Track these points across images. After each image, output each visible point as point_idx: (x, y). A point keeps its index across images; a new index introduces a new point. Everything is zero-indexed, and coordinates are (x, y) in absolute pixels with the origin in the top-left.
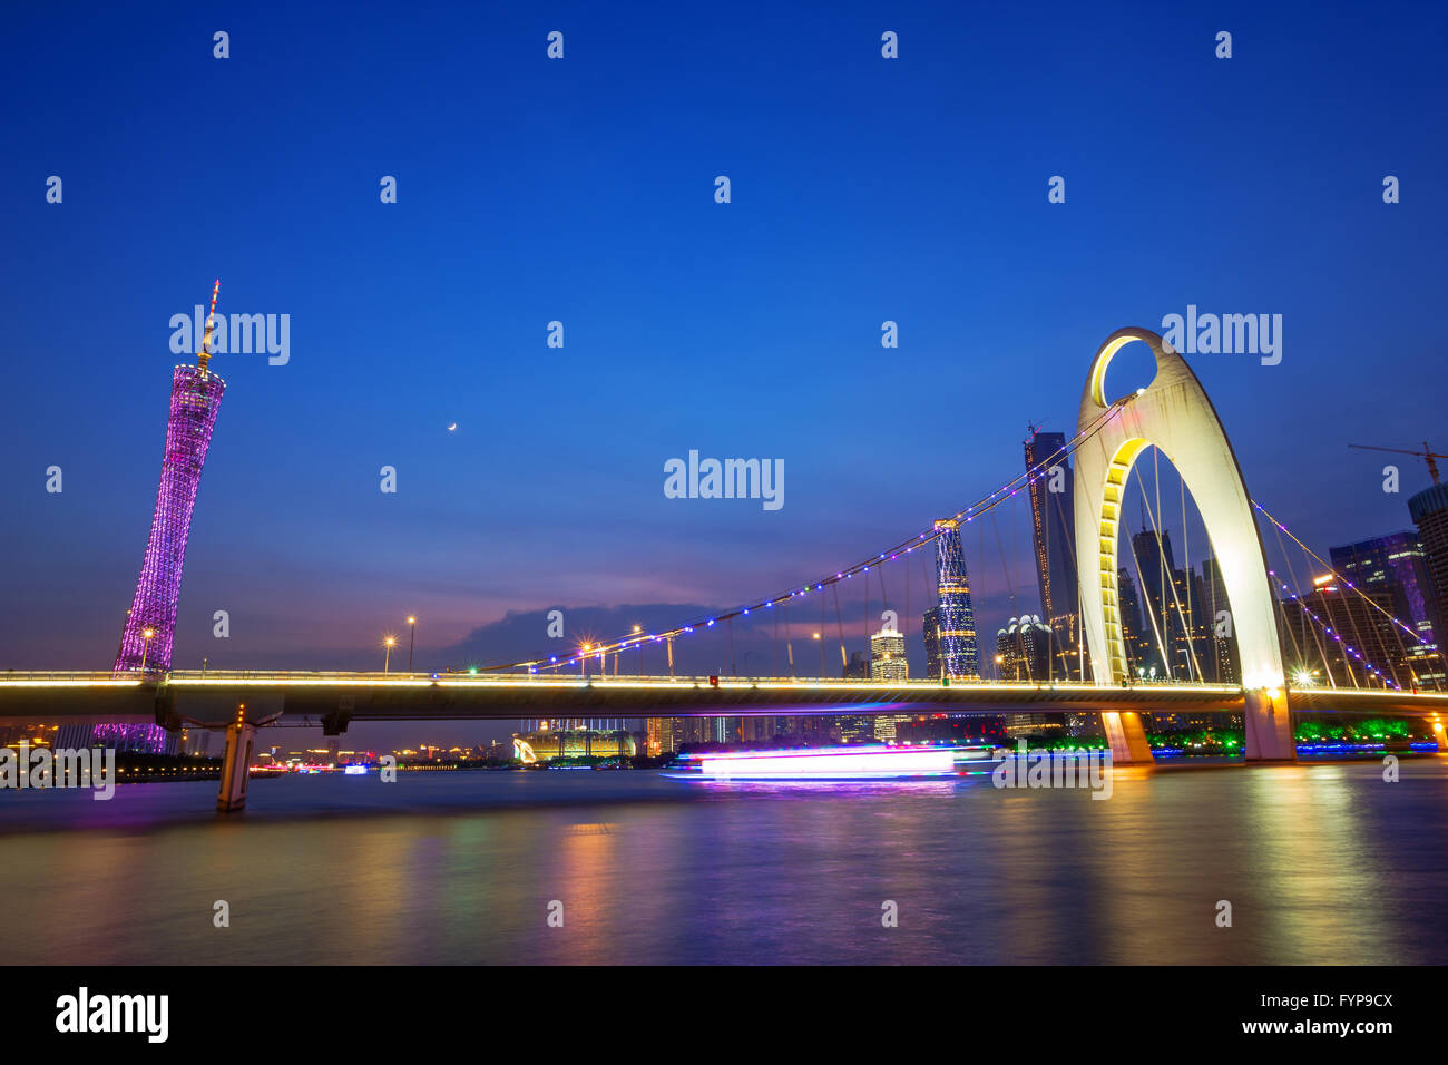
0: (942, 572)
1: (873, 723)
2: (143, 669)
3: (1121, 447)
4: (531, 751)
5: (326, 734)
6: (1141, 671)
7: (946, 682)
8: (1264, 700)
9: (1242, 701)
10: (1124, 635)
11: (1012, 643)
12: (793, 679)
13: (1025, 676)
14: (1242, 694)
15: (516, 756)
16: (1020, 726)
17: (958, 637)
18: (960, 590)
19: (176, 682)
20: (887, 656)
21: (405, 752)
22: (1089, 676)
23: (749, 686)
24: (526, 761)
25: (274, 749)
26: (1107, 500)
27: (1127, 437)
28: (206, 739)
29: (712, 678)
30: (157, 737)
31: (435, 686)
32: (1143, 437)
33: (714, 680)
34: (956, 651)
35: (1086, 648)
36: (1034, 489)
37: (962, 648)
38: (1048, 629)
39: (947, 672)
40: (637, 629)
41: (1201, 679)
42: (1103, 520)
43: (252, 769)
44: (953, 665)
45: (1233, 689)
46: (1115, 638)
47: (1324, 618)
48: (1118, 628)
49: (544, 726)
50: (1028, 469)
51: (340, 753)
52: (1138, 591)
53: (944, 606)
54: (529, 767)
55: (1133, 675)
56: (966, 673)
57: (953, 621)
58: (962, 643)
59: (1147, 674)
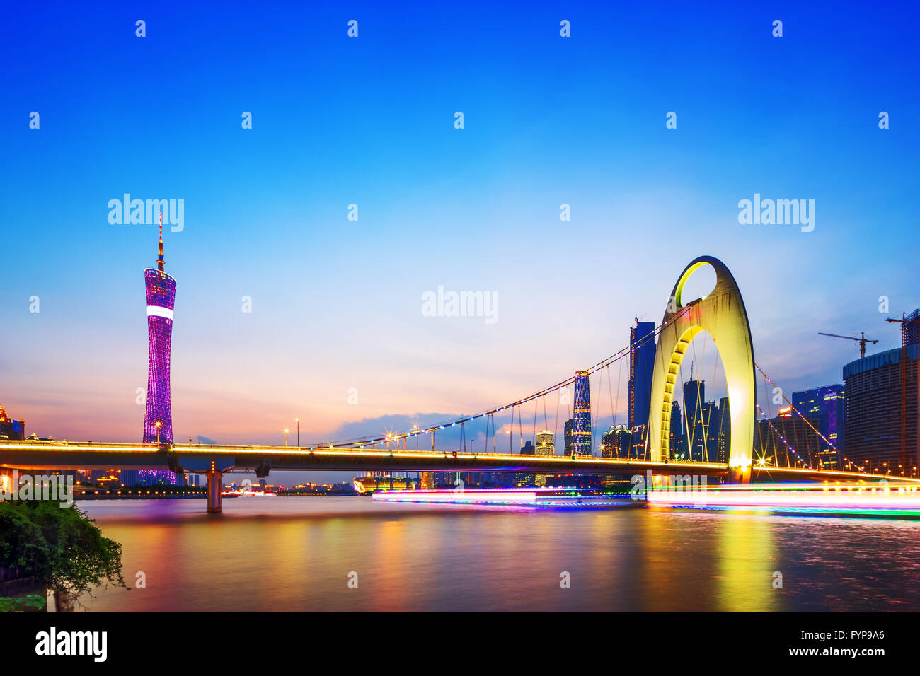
0: (577, 400)
1: (534, 477)
2: (159, 443)
3: (686, 331)
4: (362, 487)
5: (258, 477)
6: (677, 456)
7: (573, 458)
8: (739, 472)
9: (727, 472)
10: (671, 437)
11: (609, 439)
12: (495, 454)
13: (615, 456)
14: (728, 469)
15: (355, 489)
16: (609, 481)
17: (582, 435)
18: (586, 410)
19: (177, 449)
20: (544, 444)
21: (299, 487)
22: (648, 457)
23: (472, 457)
24: (360, 492)
25: (233, 484)
26: (673, 362)
27: (691, 325)
28: (197, 478)
29: (453, 452)
30: (172, 476)
31: (312, 454)
32: (700, 326)
33: (455, 453)
34: (580, 442)
35: (649, 443)
36: (633, 355)
37: (583, 441)
38: (630, 432)
39: (574, 453)
40: (415, 426)
41: (708, 460)
42: (670, 374)
43: (222, 493)
44: (578, 449)
45: (723, 466)
46: (665, 438)
47: (780, 431)
48: (668, 433)
49: (369, 475)
50: (631, 343)
51: (266, 486)
52: (682, 414)
53: (577, 418)
54: (362, 494)
55: (672, 457)
56: (584, 454)
57: (580, 426)
58: (585, 438)
59: (679, 458)
